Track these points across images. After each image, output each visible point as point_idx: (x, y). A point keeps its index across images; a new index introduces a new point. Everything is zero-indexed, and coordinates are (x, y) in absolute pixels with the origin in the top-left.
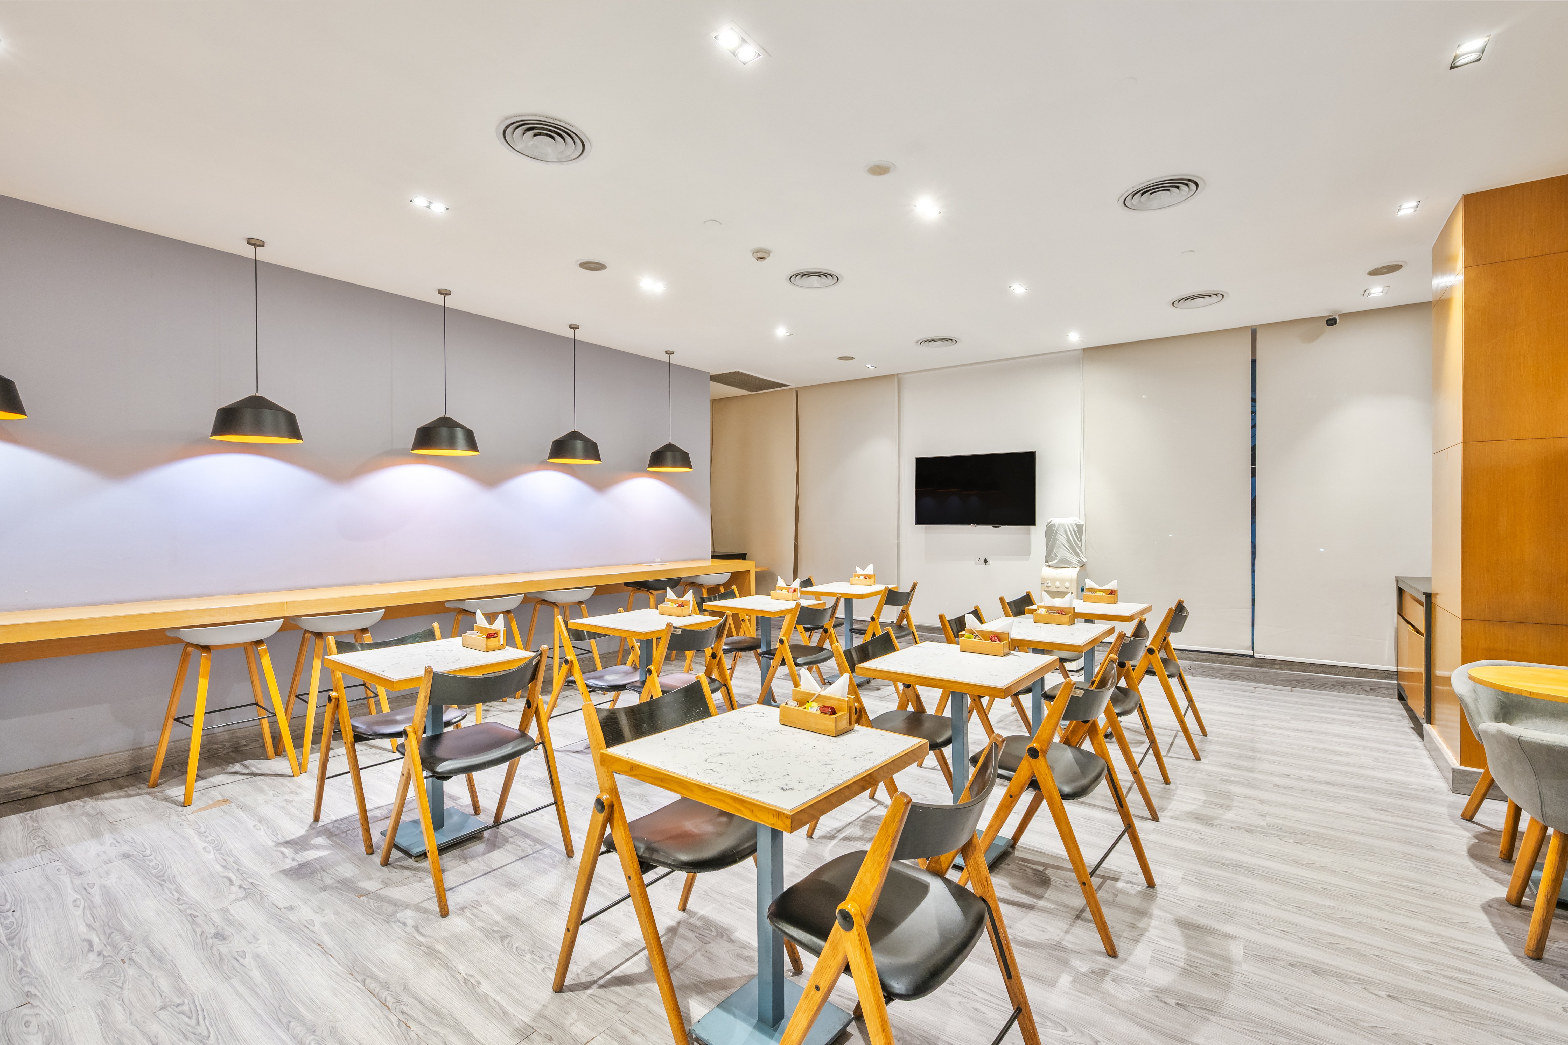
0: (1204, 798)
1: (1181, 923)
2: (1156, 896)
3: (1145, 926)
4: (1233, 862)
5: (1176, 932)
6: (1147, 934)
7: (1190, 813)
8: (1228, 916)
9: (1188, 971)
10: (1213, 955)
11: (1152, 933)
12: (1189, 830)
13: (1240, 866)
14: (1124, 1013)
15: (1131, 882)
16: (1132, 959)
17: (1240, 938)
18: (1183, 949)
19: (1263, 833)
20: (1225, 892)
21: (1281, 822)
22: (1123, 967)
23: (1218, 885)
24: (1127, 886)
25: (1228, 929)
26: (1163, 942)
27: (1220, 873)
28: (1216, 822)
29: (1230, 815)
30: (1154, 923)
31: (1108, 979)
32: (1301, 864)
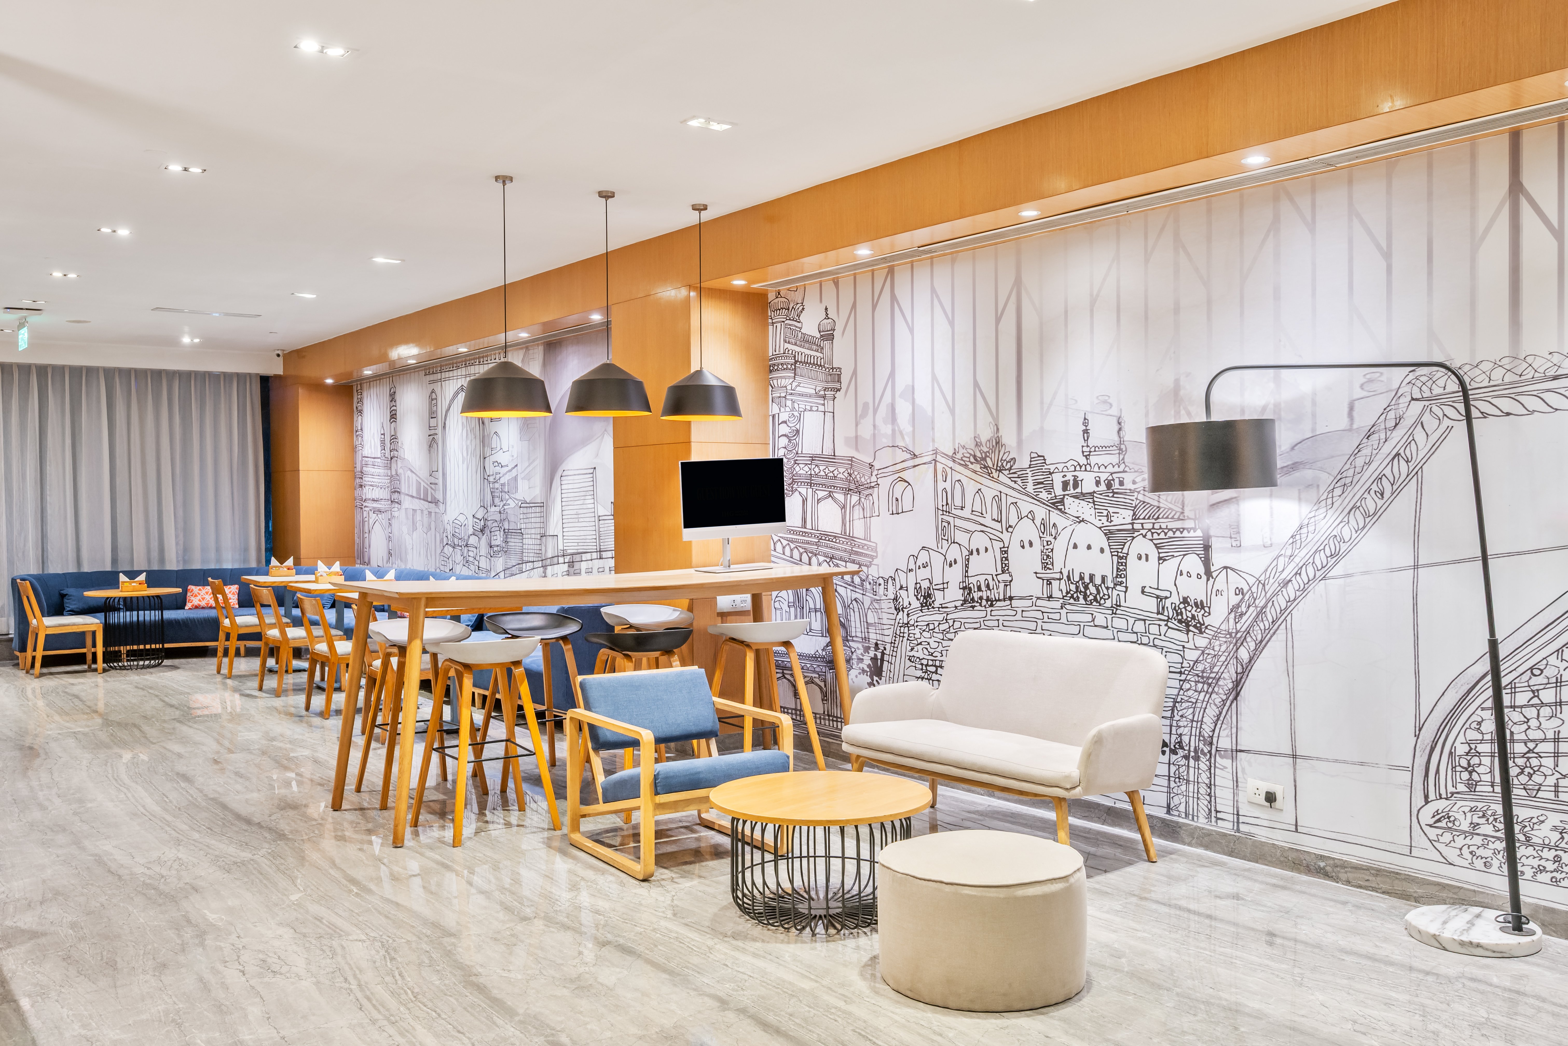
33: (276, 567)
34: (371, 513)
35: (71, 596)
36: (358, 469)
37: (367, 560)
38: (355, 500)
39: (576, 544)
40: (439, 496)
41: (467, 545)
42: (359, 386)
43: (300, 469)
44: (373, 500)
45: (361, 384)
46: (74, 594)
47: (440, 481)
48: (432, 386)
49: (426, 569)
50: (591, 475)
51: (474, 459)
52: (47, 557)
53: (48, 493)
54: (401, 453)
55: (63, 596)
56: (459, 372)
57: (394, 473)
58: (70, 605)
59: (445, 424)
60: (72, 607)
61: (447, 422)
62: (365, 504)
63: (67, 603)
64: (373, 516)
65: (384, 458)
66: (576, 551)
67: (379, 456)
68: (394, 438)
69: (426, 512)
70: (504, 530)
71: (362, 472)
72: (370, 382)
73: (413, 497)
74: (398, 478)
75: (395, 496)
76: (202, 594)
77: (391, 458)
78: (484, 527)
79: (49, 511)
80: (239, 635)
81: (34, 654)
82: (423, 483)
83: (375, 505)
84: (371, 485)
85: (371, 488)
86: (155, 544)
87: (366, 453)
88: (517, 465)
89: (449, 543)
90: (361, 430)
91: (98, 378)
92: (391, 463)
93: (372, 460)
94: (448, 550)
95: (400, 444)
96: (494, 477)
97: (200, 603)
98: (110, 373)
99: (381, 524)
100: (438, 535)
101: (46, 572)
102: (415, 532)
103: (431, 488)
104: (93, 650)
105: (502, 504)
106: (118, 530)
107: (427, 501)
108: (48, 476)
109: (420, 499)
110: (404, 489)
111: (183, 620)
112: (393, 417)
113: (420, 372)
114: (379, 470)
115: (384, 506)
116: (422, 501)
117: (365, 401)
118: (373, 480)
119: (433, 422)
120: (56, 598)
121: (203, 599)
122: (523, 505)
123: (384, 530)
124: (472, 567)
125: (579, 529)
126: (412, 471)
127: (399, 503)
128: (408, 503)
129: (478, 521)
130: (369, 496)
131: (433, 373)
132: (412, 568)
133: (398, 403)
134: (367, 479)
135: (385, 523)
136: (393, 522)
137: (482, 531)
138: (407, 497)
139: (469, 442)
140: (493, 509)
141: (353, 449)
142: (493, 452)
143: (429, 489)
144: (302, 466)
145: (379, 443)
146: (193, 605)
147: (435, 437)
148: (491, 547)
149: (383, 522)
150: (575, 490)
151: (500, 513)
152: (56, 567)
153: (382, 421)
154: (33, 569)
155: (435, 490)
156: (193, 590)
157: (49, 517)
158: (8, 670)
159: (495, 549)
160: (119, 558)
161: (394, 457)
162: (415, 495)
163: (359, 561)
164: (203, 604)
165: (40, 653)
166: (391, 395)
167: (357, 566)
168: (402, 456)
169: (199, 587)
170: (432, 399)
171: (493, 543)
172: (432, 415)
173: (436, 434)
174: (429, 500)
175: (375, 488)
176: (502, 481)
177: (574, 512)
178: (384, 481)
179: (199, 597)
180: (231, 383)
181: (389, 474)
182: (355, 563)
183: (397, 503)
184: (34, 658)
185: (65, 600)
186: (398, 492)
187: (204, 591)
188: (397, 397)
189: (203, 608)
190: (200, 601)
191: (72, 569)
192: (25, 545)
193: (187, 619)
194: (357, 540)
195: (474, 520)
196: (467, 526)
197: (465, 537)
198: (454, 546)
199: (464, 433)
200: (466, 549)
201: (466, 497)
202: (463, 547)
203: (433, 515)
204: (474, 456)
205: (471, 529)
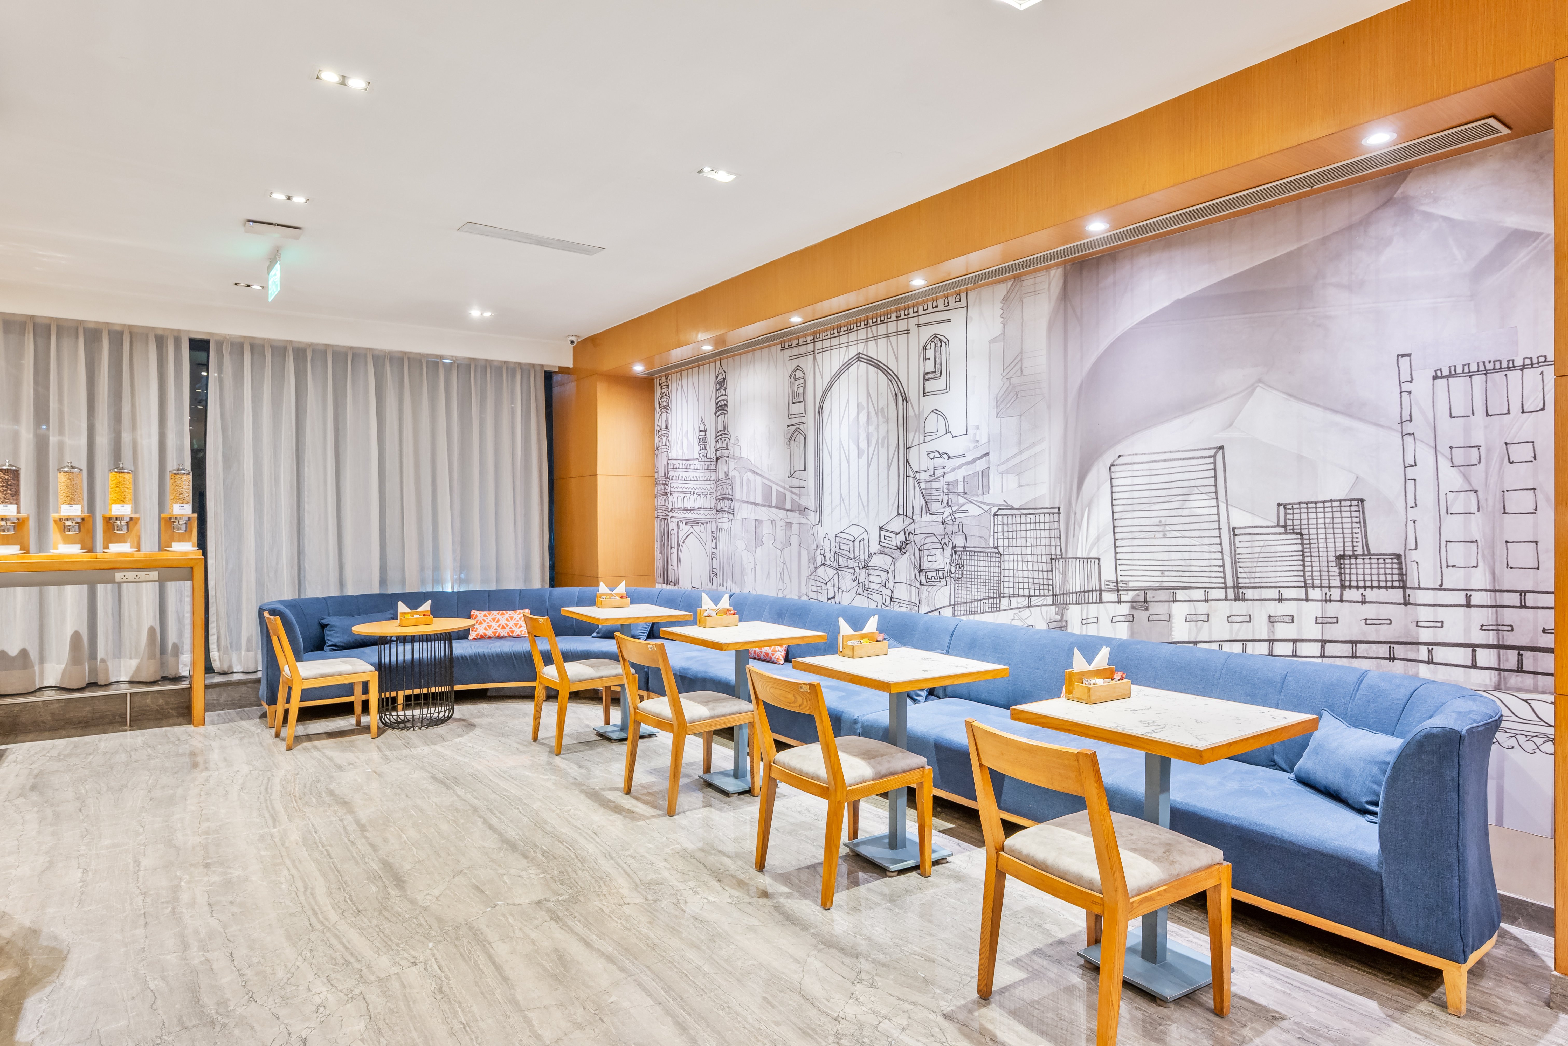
33: (606, 595)
34: (681, 525)
35: (334, 626)
36: (661, 472)
37: (673, 579)
38: (656, 509)
39: (1159, 573)
40: (809, 501)
41: (865, 567)
42: (663, 379)
43: (599, 473)
44: (686, 509)
45: (666, 376)
46: (337, 624)
47: (811, 483)
48: (795, 363)
49: (780, 595)
50: (1212, 460)
51: (883, 452)
52: (304, 577)
53: (306, 499)
54: (735, 451)
55: (323, 627)
56: (853, 336)
57: (721, 475)
58: (332, 638)
59: (821, 408)
60: (335, 640)
61: (826, 406)
62: (671, 514)
63: (329, 635)
64: (685, 529)
65: (703, 459)
66: (1157, 584)
67: (697, 456)
68: (722, 435)
69: (780, 523)
70: (954, 547)
71: (666, 477)
72: (681, 371)
73: (756, 504)
74: (729, 482)
75: (725, 504)
76: (488, 621)
77: (717, 459)
78: (906, 542)
79: (307, 521)
80: (571, 693)
81: (287, 706)
82: (774, 487)
83: (688, 515)
84: (682, 492)
85: (683, 495)
86: (429, 561)
87: (673, 454)
88: (987, 454)
89: (828, 562)
90: (667, 428)
91: (366, 364)
92: (716, 465)
93: (684, 462)
94: (826, 573)
95: (732, 441)
96: (928, 473)
97: (486, 632)
98: (381, 359)
99: (699, 538)
100: (804, 553)
101: (302, 597)
102: (759, 549)
103: (792, 492)
104: (364, 697)
105: (948, 511)
106: (388, 544)
107: (784, 509)
108: (306, 479)
109: (770, 506)
110: (739, 493)
111: (471, 657)
112: (721, 408)
113: (773, 348)
114: (697, 474)
115: (703, 517)
116: (774, 510)
117: (673, 395)
118: (686, 486)
119: (796, 409)
120: (316, 630)
121: (490, 627)
122: (1000, 512)
123: (703, 544)
124: (877, 597)
125: (1167, 549)
126: (754, 472)
127: (731, 512)
128: (744, 512)
129: (893, 536)
130: (679, 504)
131: (798, 345)
132: (753, 592)
133: (730, 391)
134: (674, 486)
135: (705, 535)
136: (720, 535)
137: (901, 548)
138: (744, 505)
139: (872, 429)
140: (927, 518)
141: (654, 452)
142: (927, 439)
143: (788, 495)
144: (600, 471)
145: (696, 442)
146: (478, 635)
147: (801, 427)
148: (921, 571)
149: (703, 535)
150: (1153, 487)
151: (944, 523)
152: (315, 590)
153: (702, 414)
154: (288, 594)
155: (799, 496)
156: (477, 616)
157: (307, 529)
158: (253, 729)
159: (930, 574)
160: (388, 577)
161: (722, 456)
162: (759, 501)
163: (661, 580)
164: (490, 633)
165: (295, 706)
166: (717, 383)
167: (659, 586)
168: (737, 454)
169: (484, 613)
170: (796, 378)
171: (926, 565)
172: (795, 398)
173: (804, 423)
174: (788, 506)
175: (688, 495)
176: (949, 478)
177: (1156, 521)
178: (704, 486)
179: (485, 625)
180: (513, 376)
181: (714, 478)
182: (655, 582)
183: (728, 512)
184: (286, 712)
185: (327, 632)
186: (728, 499)
187: (490, 618)
188: (729, 384)
189: (490, 638)
190: (486, 629)
191: (334, 592)
192: (277, 563)
193: (476, 656)
194: (658, 556)
195: (883, 533)
196: (866, 541)
197: (862, 557)
198: (838, 568)
199: (863, 417)
200: (863, 572)
201: (865, 503)
202: (857, 569)
203: (795, 527)
204: (883, 446)
205: (875, 547)
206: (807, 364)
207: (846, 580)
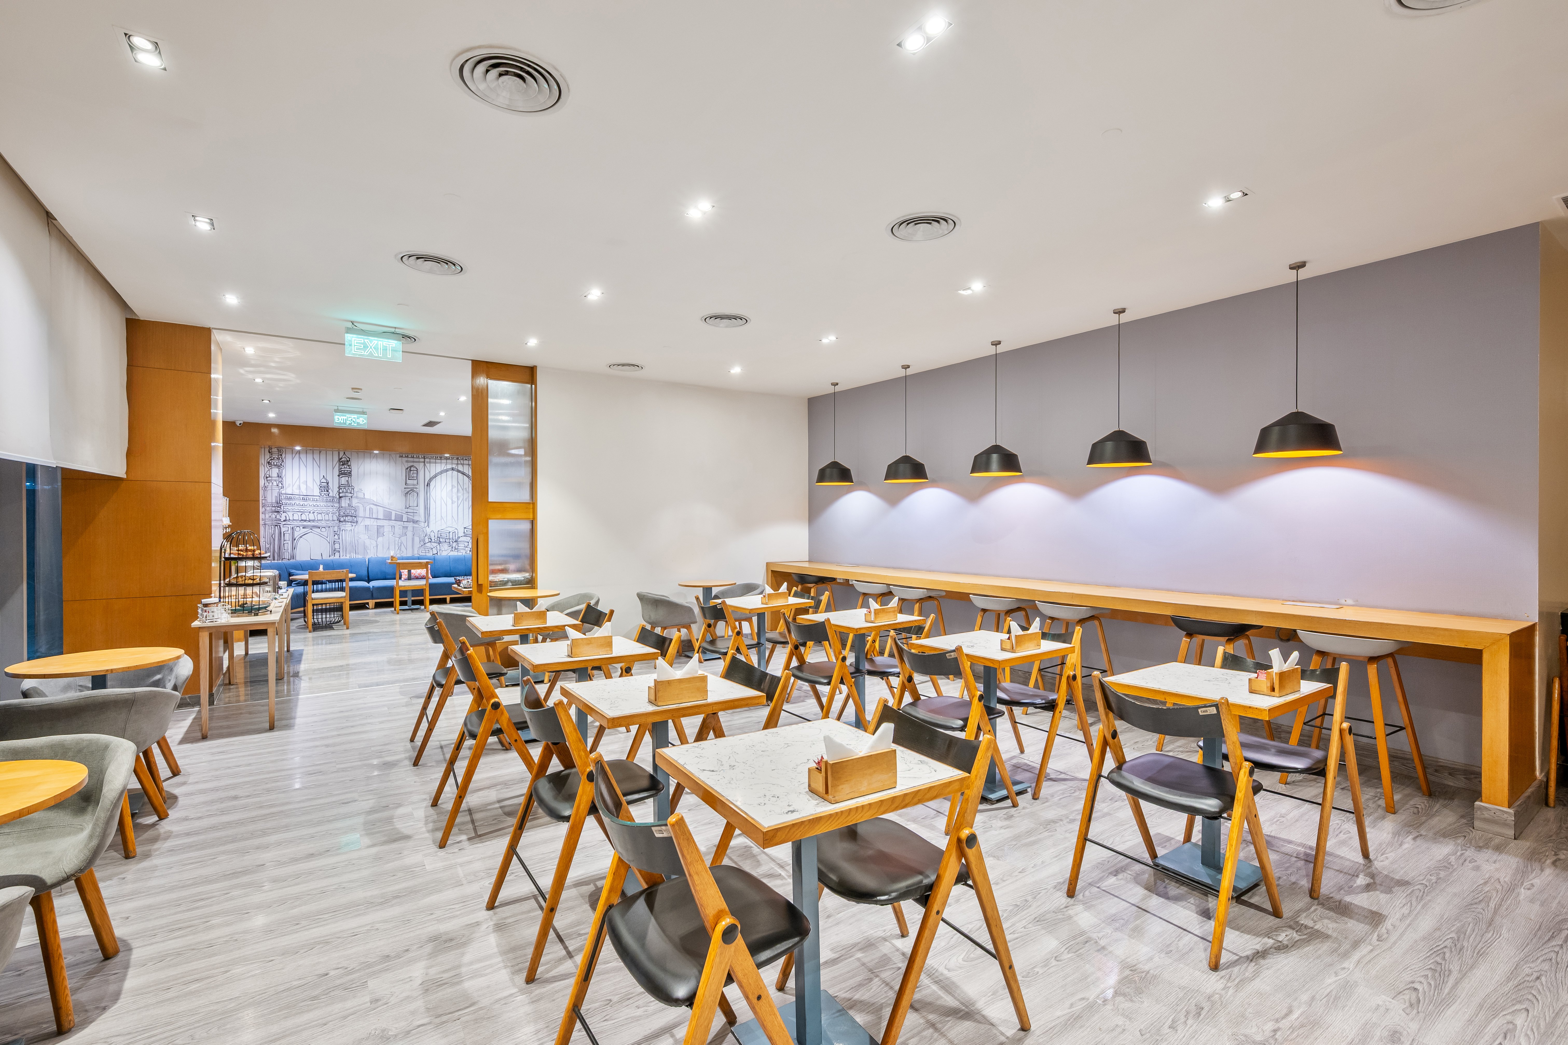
0: (467, 985)
1: (407, 837)
2: (434, 844)
3: (428, 825)
4: (390, 904)
5: (406, 832)
6: (424, 823)
7: (464, 944)
8: (377, 858)
9: (389, 820)
10: (378, 832)
11: (421, 824)
12: (450, 918)
13: (381, 904)
14: (411, 793)
15: (458, 842)
16: (423, 810)
17: (365, 849)
18: (397, 826)
19: (369, 966)
20: (387, 874)
21: (349, 1004)
22: (425, 805)
23: (394, 875)
24: (459, 839)
25: (374, 850)
26: (412, 823)
27: (397, 887)
28: (428, 948)
29: (418, 972)
30: (424, 829)
31: (428, 798)
32: (319, 943)
34: (297, 529)
37: (287, 557)
40: (420, 518)
44: (303, 521)
47: (421, 512)
48: (411, 464)
59: (429, 483)
61: (432, 484)
62: (284, 523)
64: (302, 530)
69: (398, 527)
71: (278, 503)
73: (377, 518)
82: (394, 512)
85: (300, 513)
90: (279, 477)
100: (416, 538)
102: (380, 538)
103: (407, 514)
107: (401, 521)
109: (390, 520)
116: (393, 521)
119: (412, 482)
123: (325, 538)
126: (376, 505)
127: (354, 522)
128: (366, 522)
130: (294, 518)
133: (354, 467)
134: (289, 508)
135: (327, 533)
138: (367, 519)
139: (460, 494)
143: (404, 515)
147: (415, 489)
155: (414, 516)
162: (380, 517)
166: (340, 462)
170: (412, 470)
172: (411, 479)
173: (417, 488)
174: (404, 520)
175: (306, 513)
183: (351, 522)
186: (351, 516)
188: (352, 464)
195: (466, 530)
196: (456, 533)
197: (454, 538)
198: (440, 543)
199: (455, 490)
200: (455, 543)
201: (456, 519)
202: (451, 543)
203: (410, 529)
204: (466, 501)
205: (461, 534)
206: (420, 466)
207: (445, 546)
